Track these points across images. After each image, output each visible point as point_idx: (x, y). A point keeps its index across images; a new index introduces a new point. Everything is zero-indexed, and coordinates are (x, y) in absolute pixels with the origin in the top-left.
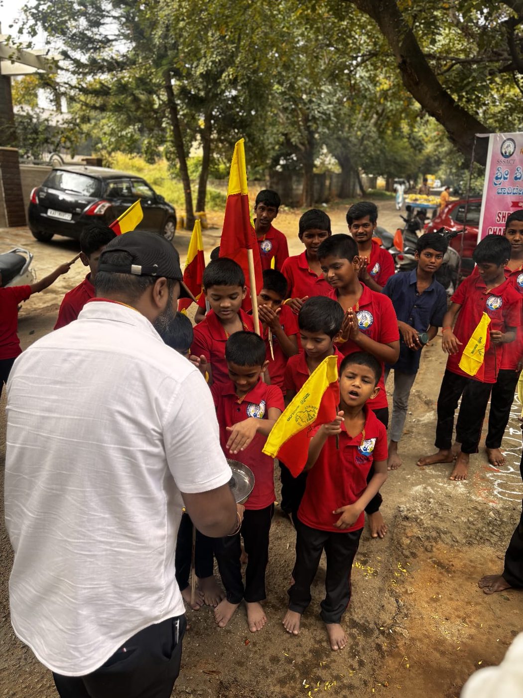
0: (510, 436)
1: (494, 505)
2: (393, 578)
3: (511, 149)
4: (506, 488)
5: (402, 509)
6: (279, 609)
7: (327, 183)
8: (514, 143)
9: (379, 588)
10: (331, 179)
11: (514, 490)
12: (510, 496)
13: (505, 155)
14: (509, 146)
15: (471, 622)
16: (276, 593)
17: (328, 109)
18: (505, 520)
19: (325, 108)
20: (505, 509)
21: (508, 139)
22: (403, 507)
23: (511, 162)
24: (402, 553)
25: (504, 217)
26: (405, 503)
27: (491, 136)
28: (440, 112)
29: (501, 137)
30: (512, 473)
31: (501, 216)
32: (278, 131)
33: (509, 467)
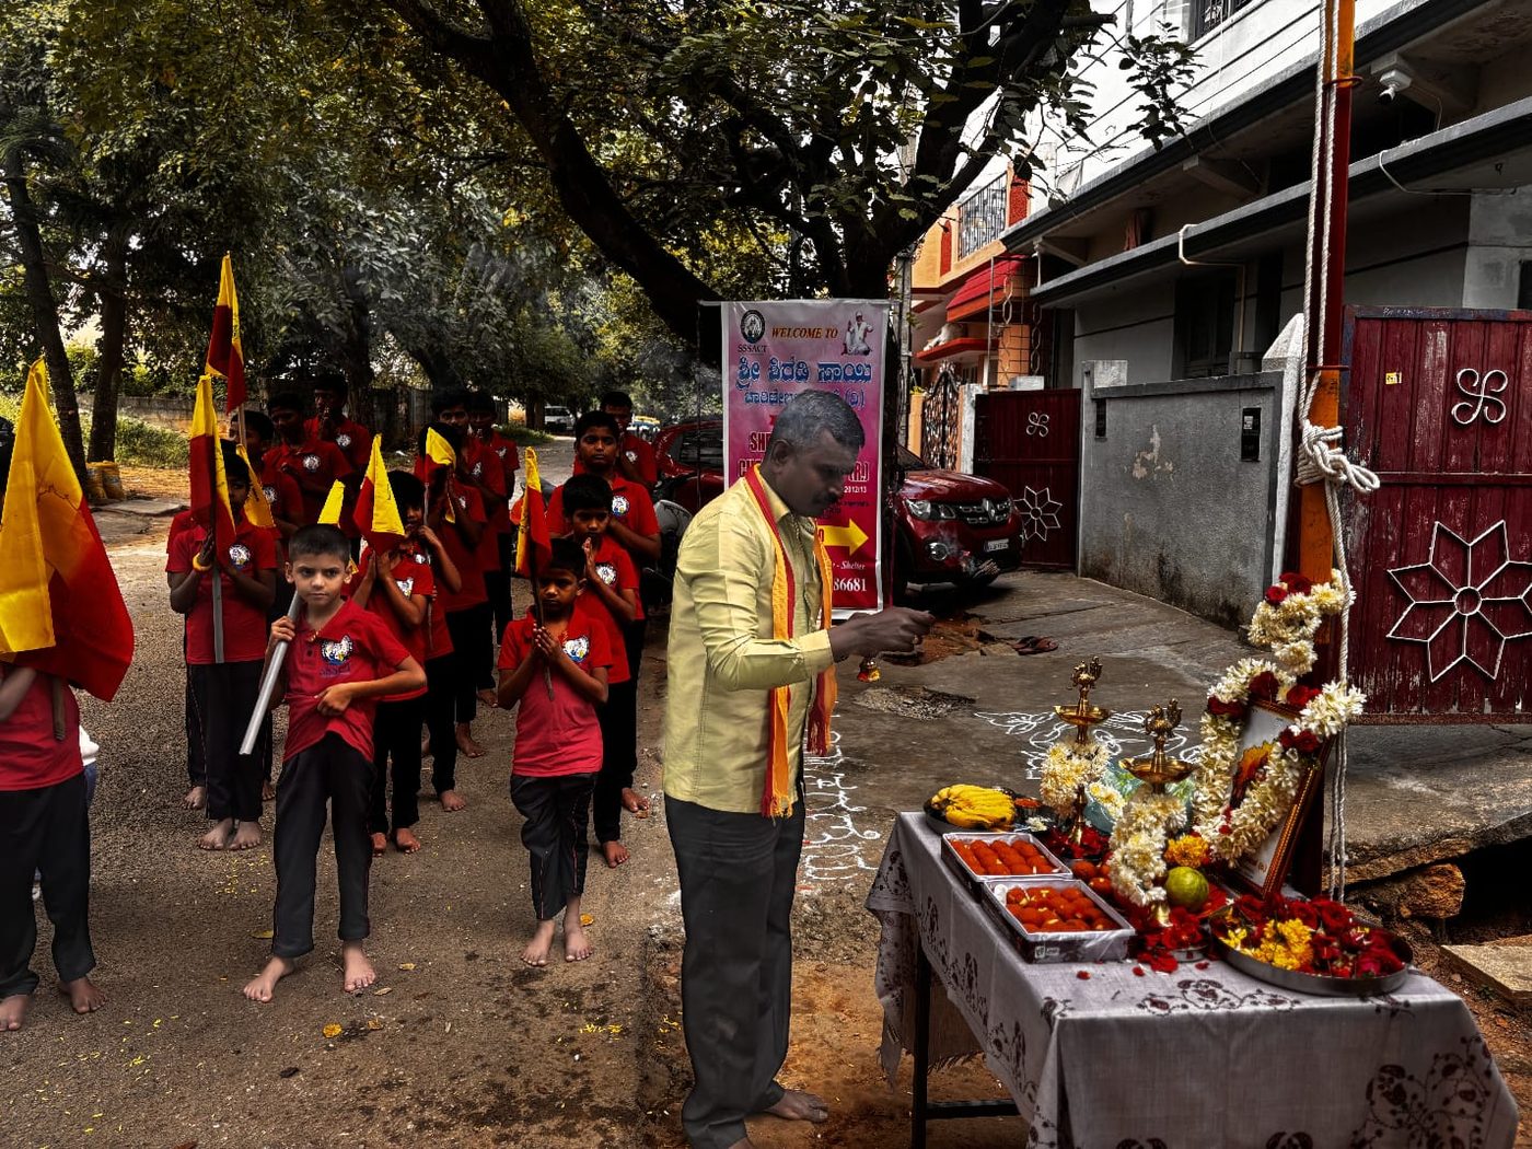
0: (817, 790)
1: (809, 892)
2: (658, 1037)
3: (757, 328)
4: (824, 865)
5: (654, 931)
6: (450, 1125)
7: (402, 408)
8: (762, 318)
9: (637, 1051)
10: (408, 402)
11: (837, 865)
12: (831, 874)
13: (748, 337)
14: (753, 322)
15: (796, 1067)
16: (439, 1103)
17: (399, 254)
18: (829, 911)
19: (393, 252)
20: (826, 894)
21: (751, 312)
22: (655, 929)
23: (761, 349)
24: (666, 998)
25: (762, 441)
26: (659, 921)
27: (724, 305)
28: (634, 259)
29: (739, 308)
30: (830, 842)
31: (756, 439)
32: (283, 295)
33: (825, 834)
